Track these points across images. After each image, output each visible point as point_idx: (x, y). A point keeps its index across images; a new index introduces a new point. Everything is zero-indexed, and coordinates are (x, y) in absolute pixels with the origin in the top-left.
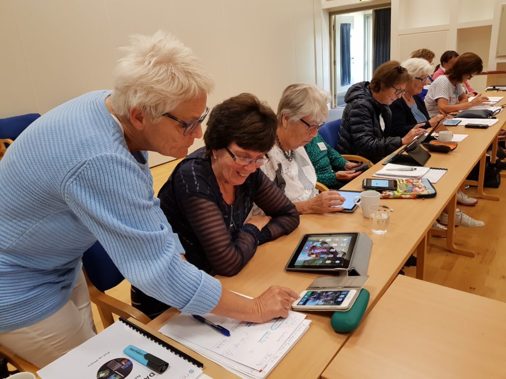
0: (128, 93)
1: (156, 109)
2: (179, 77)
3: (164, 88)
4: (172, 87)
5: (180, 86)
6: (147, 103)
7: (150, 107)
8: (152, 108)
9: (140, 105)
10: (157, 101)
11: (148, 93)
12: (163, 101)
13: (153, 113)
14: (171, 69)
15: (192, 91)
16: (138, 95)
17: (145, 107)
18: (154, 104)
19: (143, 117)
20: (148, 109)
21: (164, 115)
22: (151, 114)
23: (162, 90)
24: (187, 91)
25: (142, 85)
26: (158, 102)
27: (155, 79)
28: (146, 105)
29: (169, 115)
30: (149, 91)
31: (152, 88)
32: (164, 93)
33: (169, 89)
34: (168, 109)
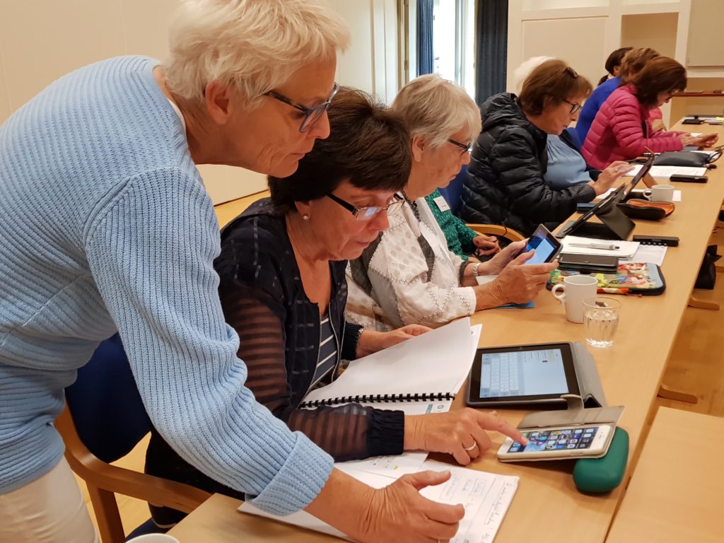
0: (202, 56)
1: (254, 85)
2: (294, 23)
3: (267, 43)
4: (281, 41)
5: (295, 40)
6: (236, 73)
7: (242, 80)
8: (246, 82)
9: (224, 78)
10: (254, 70)
11: (239, 56)
12: (266, 68)
13: (248, 91)
14: (280, 10)
15: (315, 48)
16: (222, 59)
17: (232, 81)
18: (249, 75)
19: (228, 100)
20: (238, 84)
21: (267, 94)
22: (244, 92)
23: (265, 48)
24: (306, 49)
25: (228, 39)
26: (257, 71)
27: (252, 28)
28: (236, 78)
29: (277, 95)
30: (241, 50)
31: (247, 44)
32: (268, 53)
33: (277, 45)
34: (275, 83)
